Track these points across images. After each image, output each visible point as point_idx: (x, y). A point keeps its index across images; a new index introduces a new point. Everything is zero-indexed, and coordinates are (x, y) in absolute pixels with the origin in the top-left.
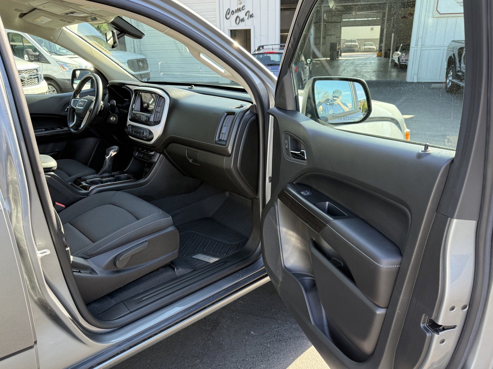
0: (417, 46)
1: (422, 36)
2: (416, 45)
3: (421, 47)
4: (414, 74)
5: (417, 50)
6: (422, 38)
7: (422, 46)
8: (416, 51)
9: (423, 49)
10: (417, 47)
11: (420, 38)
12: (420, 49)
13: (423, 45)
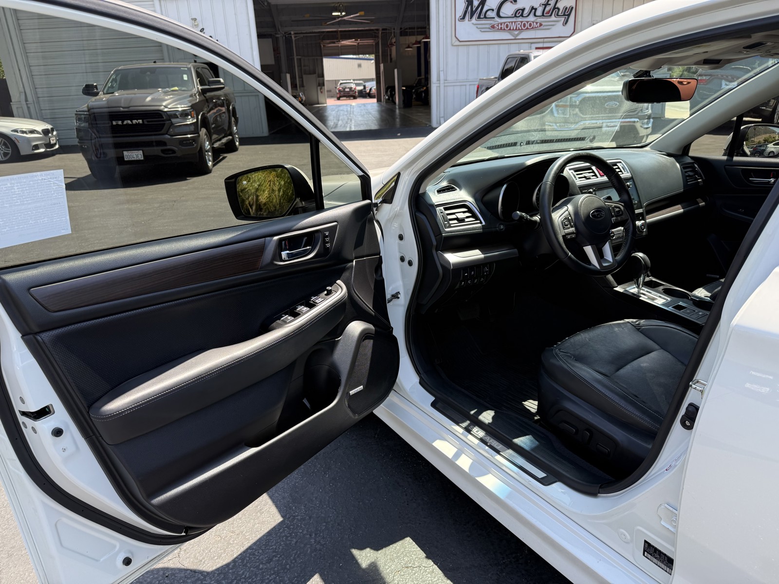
0: (439, 81)
1: (444, 68)
2: (437, 81)
3: (444, 83)
4: (440, 117)
5: (440, 86)
6: (443, 71)
7: (446, 82)
8: (438, 88)
9: (446, 84)
10: (440, 83)
11: (441, 71)
12: (443, 85)
13: (446, 80)
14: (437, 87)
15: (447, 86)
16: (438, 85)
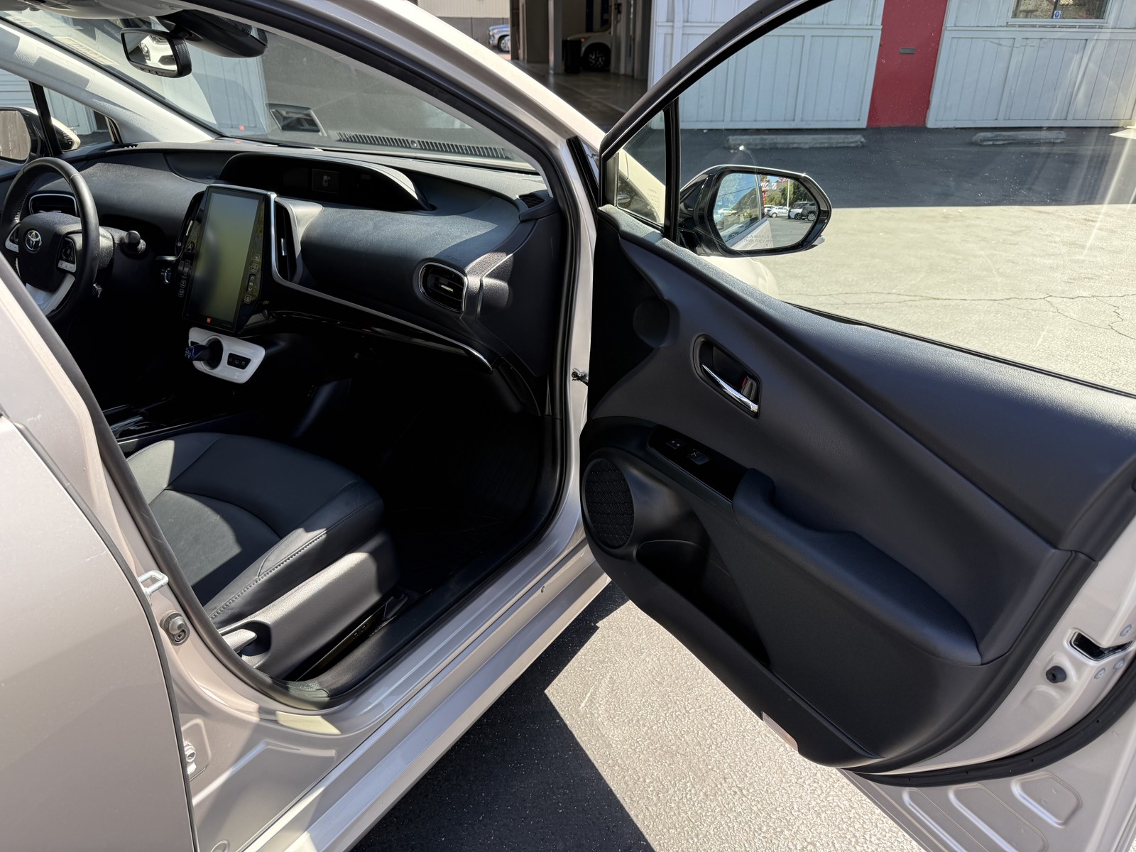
14: (665, 34)
15: (688, 34)
16: (670, 31)
